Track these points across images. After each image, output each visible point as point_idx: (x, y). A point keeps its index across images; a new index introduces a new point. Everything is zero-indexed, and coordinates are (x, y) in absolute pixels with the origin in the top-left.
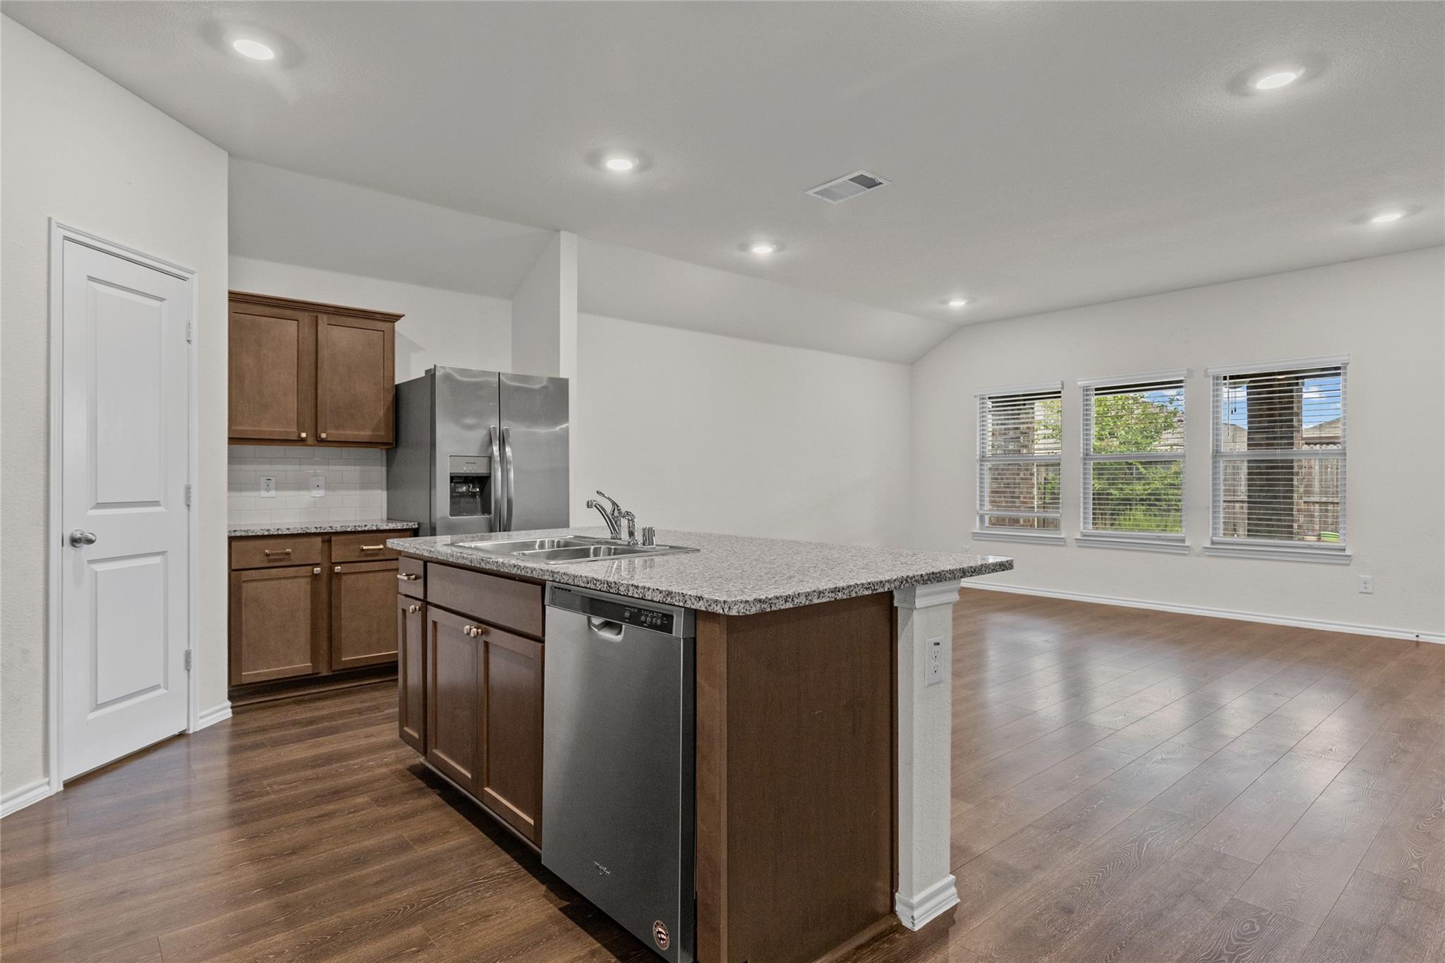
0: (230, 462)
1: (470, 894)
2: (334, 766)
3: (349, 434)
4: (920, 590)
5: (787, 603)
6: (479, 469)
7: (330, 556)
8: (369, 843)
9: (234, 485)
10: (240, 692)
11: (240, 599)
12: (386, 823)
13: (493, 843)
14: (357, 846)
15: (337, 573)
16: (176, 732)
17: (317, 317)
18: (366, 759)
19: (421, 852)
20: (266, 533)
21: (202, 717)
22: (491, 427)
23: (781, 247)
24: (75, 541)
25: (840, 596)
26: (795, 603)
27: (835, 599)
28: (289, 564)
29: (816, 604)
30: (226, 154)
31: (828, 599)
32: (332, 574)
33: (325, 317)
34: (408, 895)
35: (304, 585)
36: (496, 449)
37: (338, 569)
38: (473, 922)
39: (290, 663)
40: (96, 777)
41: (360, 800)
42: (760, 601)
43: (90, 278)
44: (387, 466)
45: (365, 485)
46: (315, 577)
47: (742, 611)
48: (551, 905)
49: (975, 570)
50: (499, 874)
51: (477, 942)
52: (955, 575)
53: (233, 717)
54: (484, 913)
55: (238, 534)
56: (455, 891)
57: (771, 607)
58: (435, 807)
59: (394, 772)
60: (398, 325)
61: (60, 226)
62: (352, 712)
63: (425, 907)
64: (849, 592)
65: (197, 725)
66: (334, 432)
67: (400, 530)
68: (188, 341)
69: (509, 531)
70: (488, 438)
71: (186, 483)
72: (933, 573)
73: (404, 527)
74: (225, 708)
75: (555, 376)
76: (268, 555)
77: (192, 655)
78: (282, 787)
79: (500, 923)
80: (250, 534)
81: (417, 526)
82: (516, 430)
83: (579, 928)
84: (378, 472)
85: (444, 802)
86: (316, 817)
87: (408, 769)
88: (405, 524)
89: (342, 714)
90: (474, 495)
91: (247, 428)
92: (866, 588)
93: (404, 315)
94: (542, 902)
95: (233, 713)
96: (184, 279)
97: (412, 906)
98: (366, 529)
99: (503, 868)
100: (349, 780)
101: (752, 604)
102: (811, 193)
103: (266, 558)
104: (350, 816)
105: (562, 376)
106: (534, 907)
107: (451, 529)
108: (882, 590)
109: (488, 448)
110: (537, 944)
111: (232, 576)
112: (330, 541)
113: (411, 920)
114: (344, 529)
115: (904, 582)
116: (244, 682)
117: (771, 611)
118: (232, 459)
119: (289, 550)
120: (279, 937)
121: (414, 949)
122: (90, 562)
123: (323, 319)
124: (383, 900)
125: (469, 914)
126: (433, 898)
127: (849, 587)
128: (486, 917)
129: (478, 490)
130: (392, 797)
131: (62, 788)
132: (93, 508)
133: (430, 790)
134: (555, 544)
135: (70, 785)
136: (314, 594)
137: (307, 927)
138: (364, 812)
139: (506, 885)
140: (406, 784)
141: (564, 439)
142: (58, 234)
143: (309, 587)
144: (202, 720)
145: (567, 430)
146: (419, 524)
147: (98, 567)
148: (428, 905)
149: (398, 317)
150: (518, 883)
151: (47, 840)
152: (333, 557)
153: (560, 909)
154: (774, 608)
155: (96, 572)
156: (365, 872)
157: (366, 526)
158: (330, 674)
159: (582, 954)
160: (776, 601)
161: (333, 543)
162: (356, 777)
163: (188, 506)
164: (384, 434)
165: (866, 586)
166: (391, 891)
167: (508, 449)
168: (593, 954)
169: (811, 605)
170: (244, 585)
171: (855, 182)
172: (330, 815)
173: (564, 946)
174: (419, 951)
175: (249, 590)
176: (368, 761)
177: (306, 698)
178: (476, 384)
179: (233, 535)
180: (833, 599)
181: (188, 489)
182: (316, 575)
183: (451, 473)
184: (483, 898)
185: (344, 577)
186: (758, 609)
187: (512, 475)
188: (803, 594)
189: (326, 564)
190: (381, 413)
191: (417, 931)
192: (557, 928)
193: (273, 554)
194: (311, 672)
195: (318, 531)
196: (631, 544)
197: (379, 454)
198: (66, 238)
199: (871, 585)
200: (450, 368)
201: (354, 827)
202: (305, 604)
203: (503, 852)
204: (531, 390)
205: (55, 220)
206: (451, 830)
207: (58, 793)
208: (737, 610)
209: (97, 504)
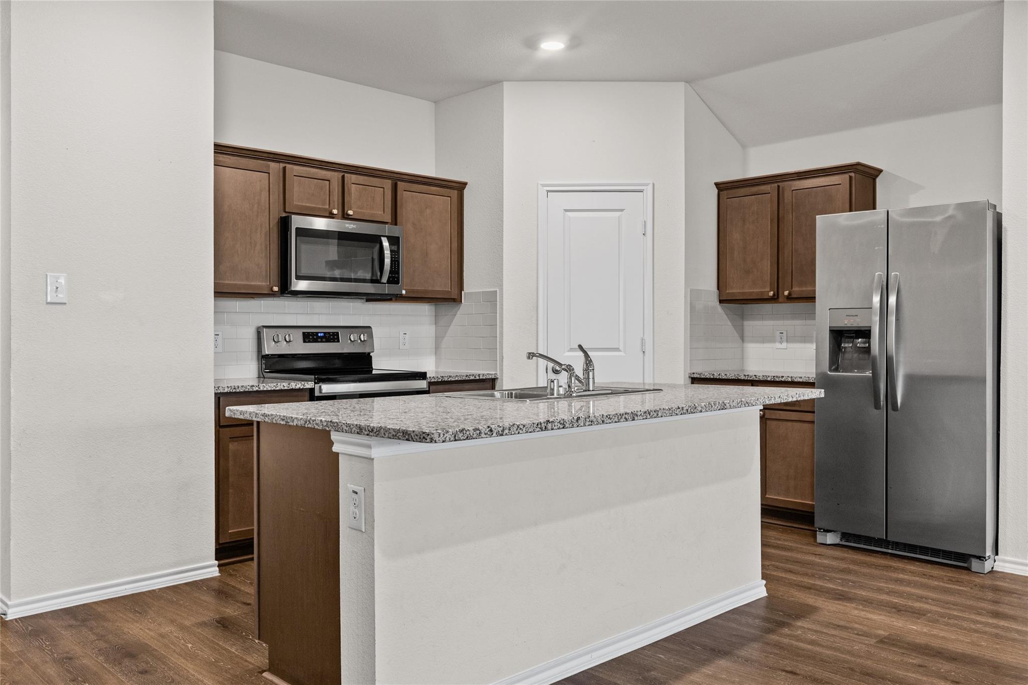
3: (809, 289)
6: (861, 321)
22: (877, 274)
27: (265, 421)
30: (683, 83)
33: (791, 184)
36: (877, 300)
43: (566, 211)
49: (372, 430)
52: (351, 429)
61: (544, 186)
66: (795, 289)
68: (644, 234)
71: (641, 336)
91: (733, 291)
92: (282, 419)
96: (641, 191)
115: (308, 422)
127: (272, 415)
132: (568, 351)
142: (543, 190)
163: (644, 352)
165: (282, 417)
167: (892, 300)
181: (643, 340)
183: (830, 328)
185: (767, 422)
198: (548, 192)
199: (285, 418)
209: (569, 349)
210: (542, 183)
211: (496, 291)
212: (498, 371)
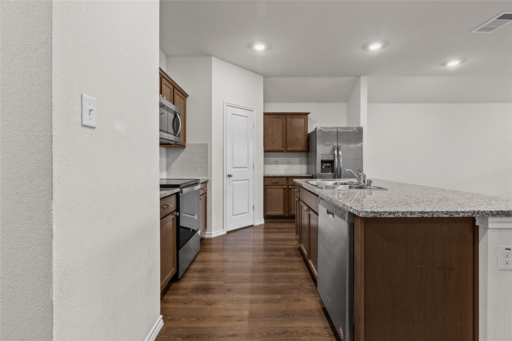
0: (264, 158)
1: (298, 291)
2: (280, 242)
3: (295, 148)
4: (490, 219)
5: (390, 215)
6: (330, 158)
7: (288, 183)
8: (279, 266)
9: (265, 163)
10: (266, 217)
11: (267, 193)
12: (285, 262)
13: (311, 278)
14: (276, 266)
15: (290, 188)
16: (251, 225)
17: (287, 116)
18: (289, 242)
19: (291, 273)
20: (272, 176)
21: (257, 222)
22: (335, 145)
23: (464, 60)
24: (229, 176)
25: (426, 215)
26: (396, 215)
28: (278, 184)
29: (409, 217)
30: (263, 77)
31: (417, 216)
32: (289, 188)
33: (289, 116)
34: (281, 285)
35: (282, 190)
36: (336, 152)
37: (290, 187)
38: (294, 301)
39: (278, 212)
40: (233, 232)
41: (282, 253)
42: (374, 212)
43: (232, 114)
44: (307, 158)
45: (301, 163)
46: (284, 189)
47: (365, 215)
48: (320, 305)
50: (309, 289)
51: (293, 307)
53: (265, 223)
54: (299, 299)
55: (266, 176)
56: (294, 289)
57: (380, 216)
58: (300, 261)
59: (294, 248)
60: (308, 116)
61: (226, 103)
62: (291, 228)
63: (284, 290)
64: (432, 214)
65: (256, 224)
66: (291, 148)
67: (307, 177)
68: (254, 127)
69: (341, 178)
70: (333, 148)
71: (253, 162)
72: (502, 211)
73: (308, 176)
74: (263, 221)
75: (359, 126)
76: (273, 182)
77: (255, 206)
78: (267, 244)
79: (302, 304)
80: (269, 176)
81: (312, 176)
82: (344, 146)
83: (325, 317)
84: (304, 159)
85: (303, 261)
86: (270, 255)
87: (298, 248)
88: (309, 175)
89: (289, 228)
90: (329, 167)
91: (269, 148)
93: (310, 113)
94: (318, 303)
95: (265, 222)
96: (253, 111)
97: (281, 289)
98: (298, 176)
99: (311, 287)
100: (282, 247)
101: (369, 213)
102: (474, 31)
103: (272, 183)
104: (278, 257)
105: (361, 126)
106: (314, 304)
107: (321, 177)
108: (458, 216)
109: (333, 152)
110: (309, 316)
111: (265, 187)
112: (288, 179)
113: (279, 293)
114: (292, 176)
116: (268, 215)
117: (380, 218)
118: (265, 156)
119: (278, 181)
120: (248, 284)
121: (276, 302)
122: (232, 181)
123: (288, 117)
124: (275, 284)
125: (295, 297)
126: (287, 289)
128: (299, 300)
129: (330, 165)
130: (290, 255)
131: (226, 233)
132: (233, 168)
133: (301, 256)
134: (341, 183)
135: (228, 232)
136: (284, 193)
137: (255, 284)
138: (282, 257)
139: (309, 293)
140: (296, 252)
141: (361, 148)
142: (225, 105)
143: (283, 191)
144: (257, 223)
145: (362, 145)
146: (313, 175)
147: (234, 182)
148: (285, 290)
149: (308, 113)
150: (313, 293)
151: (223, 244)
152: (289, 184)
153: (322, 308)
154: (382, 216)
155: (233, 183)
156: (274, 274)
157: (297, 175)
158: (288, 216)
159: (322, 326)
160: (384, 213)
161: (289, 179)
162: (284, 247)
163: (254, 168)
164: (304, 149)
166: (278, 282)
167: (340, 152)
168: (326, 328)
169: (406, 217)
170: (268, 189)
171: (500, 19)
172: (273, 255)
173: (318, 321)
174: (277, 303)
175: (269, 191)
176: (289, 243)
177: (282, 222)
178: (329, 132)
179: (265, 176)
180: (421, 217)
181: (254, 164)
182: (285, 188)
183: (321, 160)
184: (301, 294)
185: (292, 189)
186: (373, 216)
187: (341, 160)
188: (401, 212)
189: (287, 185)
190: (304, 142)
191: (279, 296)
192: (318, 314)
193: (274, 182)
194: (283, 215)
195: (285, 176)
196: (364, 185)
197: (304, 154)
198: (227, 105)
199: (449, 213)
200: (321, 127)
201: (277, 261)
202: (282, 196)
203: (313, 282)
204: (349, 132)
205: (225, 101)
206: (301, 270)
207: (225, 234)
208: (362, 215)
209: (233, 167)
210: (226, 102)
211: (208, 143)
212: (209, 177)
